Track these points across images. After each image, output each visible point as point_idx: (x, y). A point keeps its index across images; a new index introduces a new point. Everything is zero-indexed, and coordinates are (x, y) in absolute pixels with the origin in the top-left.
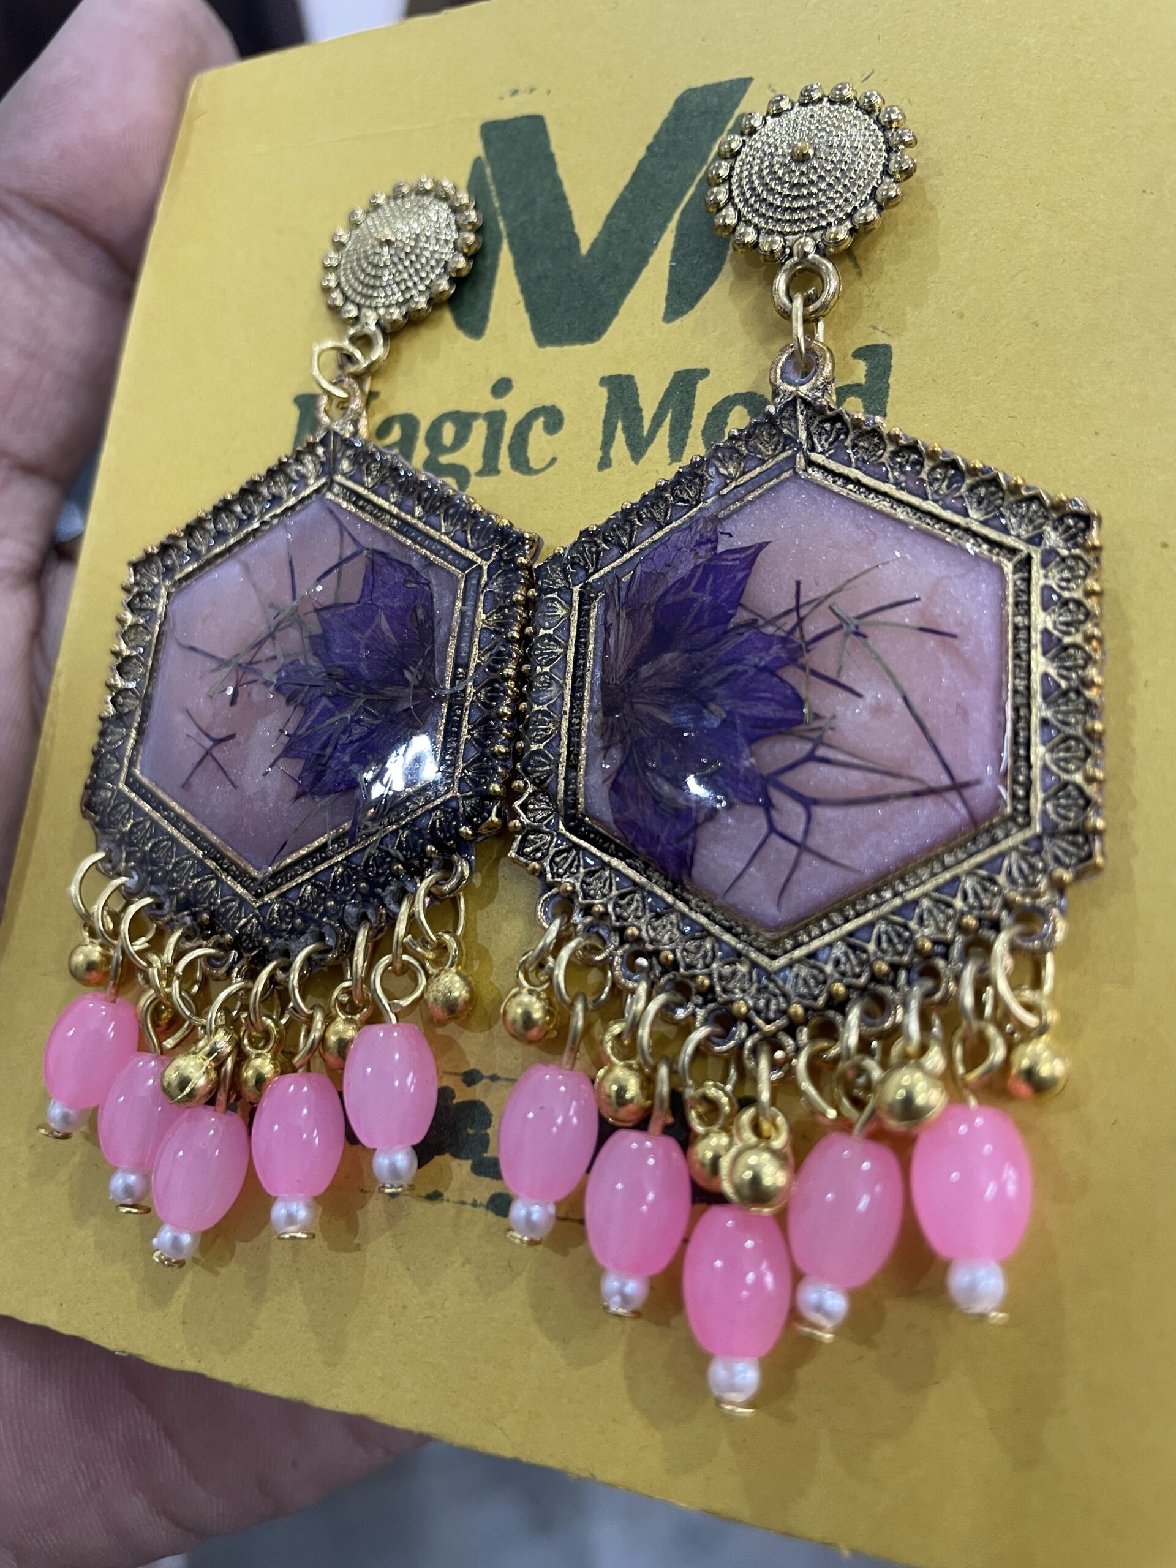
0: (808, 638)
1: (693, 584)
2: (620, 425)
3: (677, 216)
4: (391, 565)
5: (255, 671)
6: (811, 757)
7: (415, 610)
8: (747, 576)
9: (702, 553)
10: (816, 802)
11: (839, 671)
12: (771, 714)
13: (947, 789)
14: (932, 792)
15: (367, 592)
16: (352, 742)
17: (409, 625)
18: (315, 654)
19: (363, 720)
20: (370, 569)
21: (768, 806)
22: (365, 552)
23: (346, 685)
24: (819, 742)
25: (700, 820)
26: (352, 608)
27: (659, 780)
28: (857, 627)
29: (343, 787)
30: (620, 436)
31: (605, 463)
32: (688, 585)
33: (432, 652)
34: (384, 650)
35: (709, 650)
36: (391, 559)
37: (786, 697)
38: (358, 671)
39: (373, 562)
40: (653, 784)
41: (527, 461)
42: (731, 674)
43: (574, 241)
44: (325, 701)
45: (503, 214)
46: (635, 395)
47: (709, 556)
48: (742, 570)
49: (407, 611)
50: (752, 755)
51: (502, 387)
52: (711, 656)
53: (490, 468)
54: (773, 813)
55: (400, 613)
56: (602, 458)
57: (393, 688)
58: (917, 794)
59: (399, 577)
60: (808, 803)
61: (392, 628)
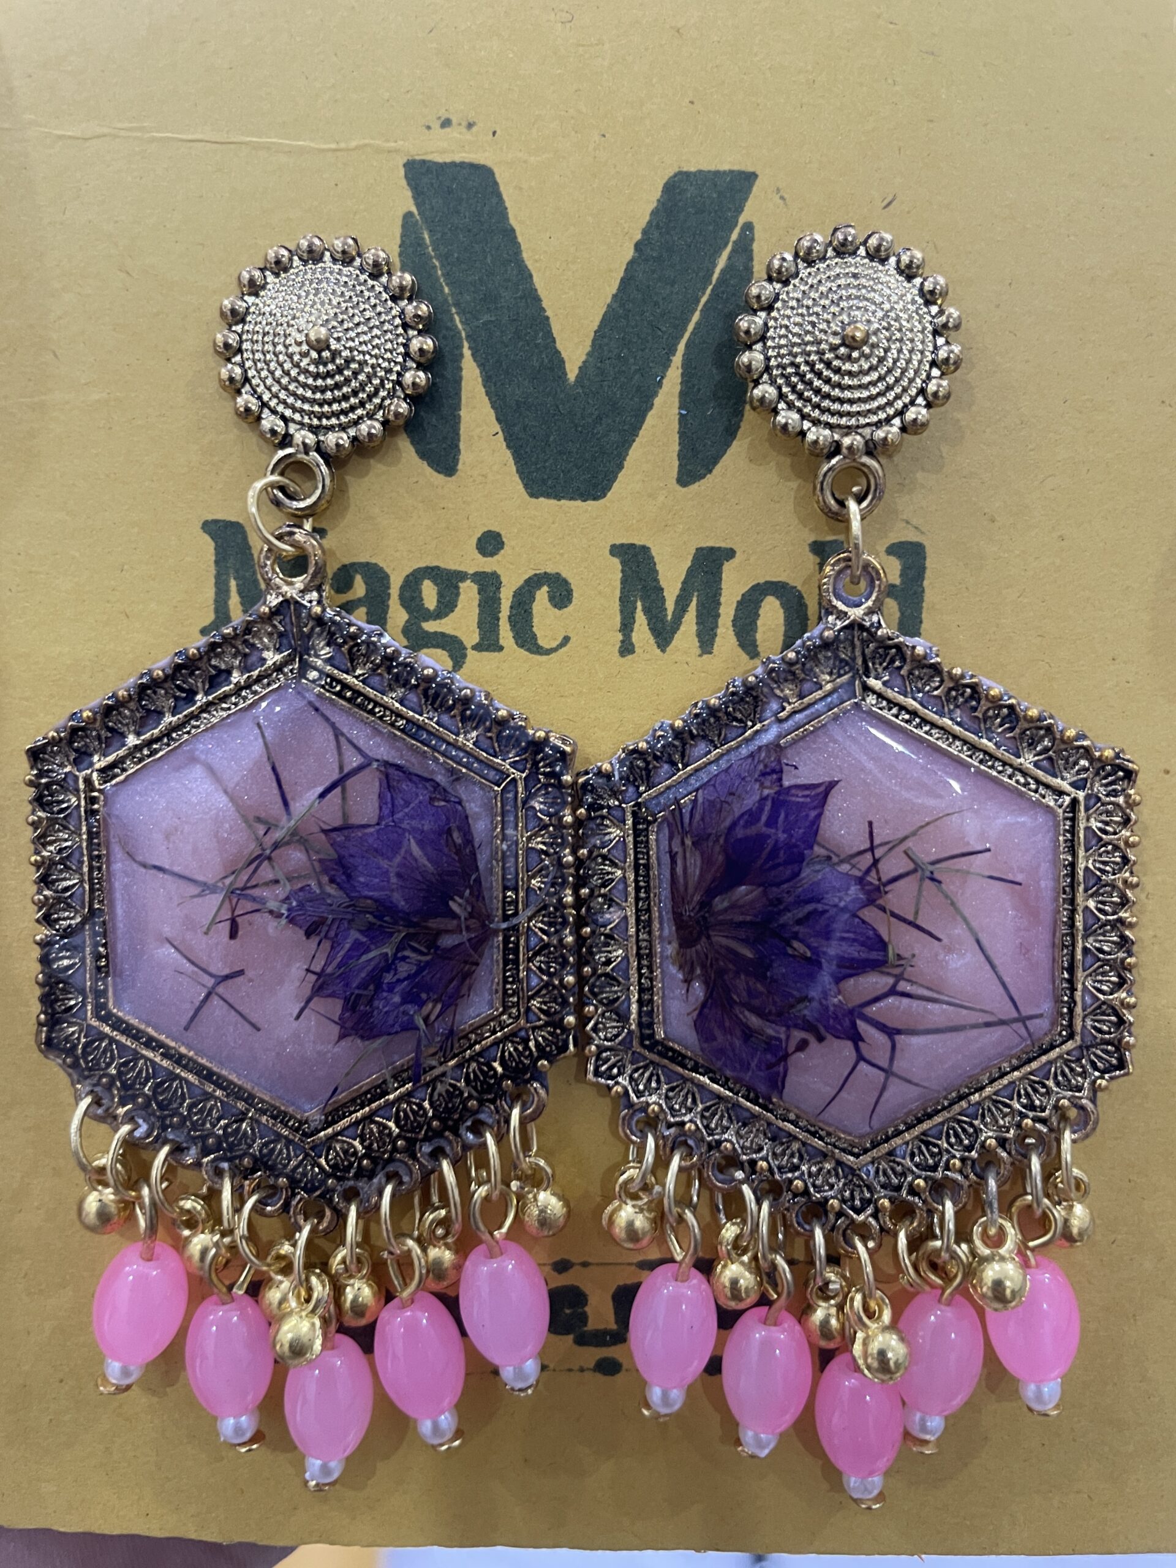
0: (884, 879)
1: (764, 818)
2: (639, 604)
3: (681, 347)
4: (410, 780)
5: (254, 899)
6: (893, 992)
7: (449, 832)
8: (820, 815)
9: (767, 783)
10: (899, 1032)
11: (917, 913)
12: (856, 955)
13: (1015, 1020)
14: (1002, 1023)
15: (386, 812)
16: (399, 981)
17: (446, 850)
18: (332, 881)
19: (408, 957)
20: (385, 785)
21: (856, 1038)
22: (375, 765)
23: (380, 918)
24: (899, 978)
25: (791, 1049)
26: (371, 830)
27: (747, 1013)
28: (932, 873)
29: (397, 1028)
30: (641, 618)
31: (627, 648)
32: (759, 819)
33: (478, 881)
34: (420, 878)
35: (785, 886)
36: (410, 773)
37: (868, 938)
38: (391, 902)
39: (387, 776)
40: (741, 1016)
41: (534, 637)
42: (810, 914)
43: (557, 362)
44: (354, 935)
45: (457, 305)
46: (653, 572)
47: (777, 789)
48: (815, 808)
49: (440, 835)
50: (839, 992)
51: (490, 543)
52: (788, 892)
53: (489, 643)
54: (860, 1044)
55: (432, 836)
56: (622, 642)
57: (439, 919)
58: (988, 1025)
59: (423, 795)
60: (891, 1032)
61: (426, 854)
